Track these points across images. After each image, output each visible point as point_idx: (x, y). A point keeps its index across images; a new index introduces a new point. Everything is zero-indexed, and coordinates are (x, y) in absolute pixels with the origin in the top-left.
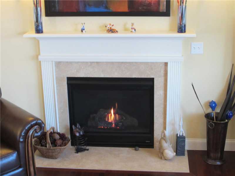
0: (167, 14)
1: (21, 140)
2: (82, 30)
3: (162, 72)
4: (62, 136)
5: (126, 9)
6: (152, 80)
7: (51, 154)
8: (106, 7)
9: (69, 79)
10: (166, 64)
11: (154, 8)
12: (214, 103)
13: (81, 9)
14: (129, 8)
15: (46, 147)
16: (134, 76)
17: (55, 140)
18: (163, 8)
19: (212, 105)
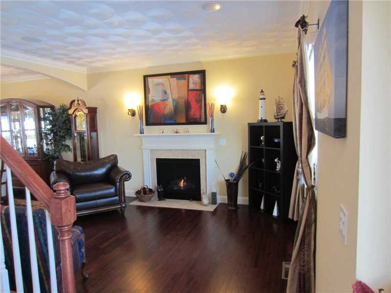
0: (205, 123)
1: (118, 181)
2: (163, 132)
3: (204, 156)
4: (151, 190)
5: (184, 121)
6: (199, 160)
7: (142, 199)
8: (175, 121)
9: (157, 159)
10: (206, 150)
11: (198, 120)
12: (233, 174)
13: (163, 121)
14: (186, 121)
15: (140, 194)
16: (190, 158)
17: (146, 191)
18: (203, 120)
19: (231, 175)
